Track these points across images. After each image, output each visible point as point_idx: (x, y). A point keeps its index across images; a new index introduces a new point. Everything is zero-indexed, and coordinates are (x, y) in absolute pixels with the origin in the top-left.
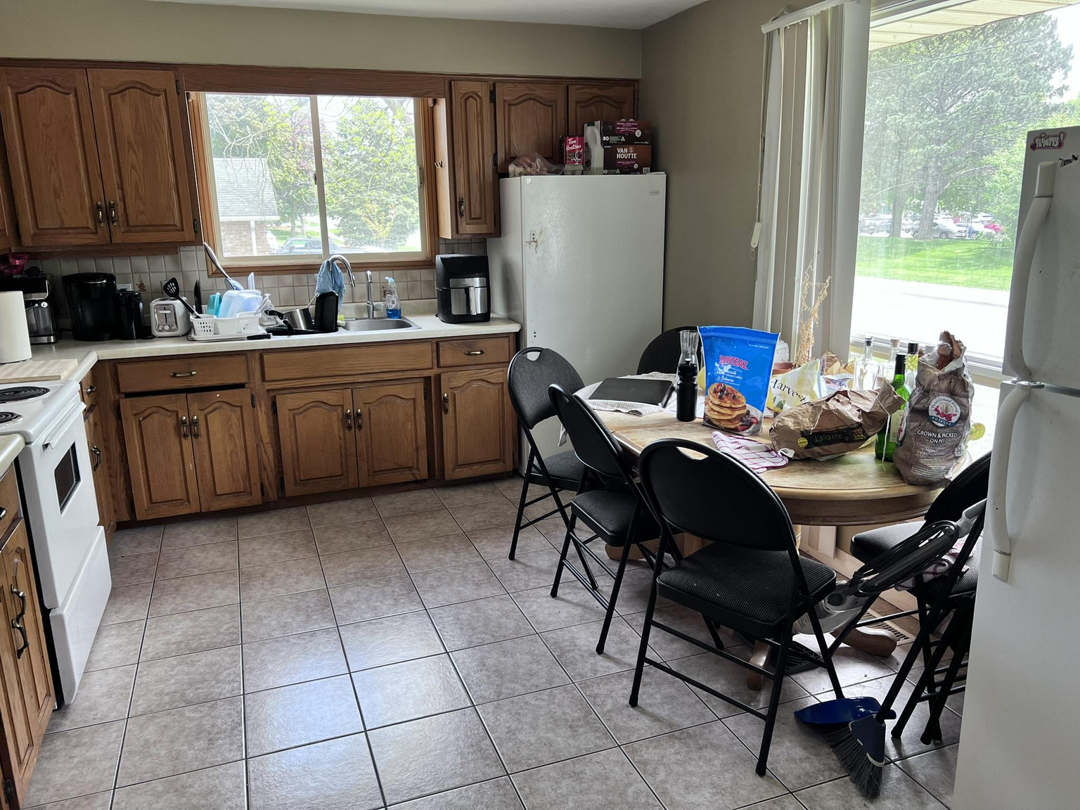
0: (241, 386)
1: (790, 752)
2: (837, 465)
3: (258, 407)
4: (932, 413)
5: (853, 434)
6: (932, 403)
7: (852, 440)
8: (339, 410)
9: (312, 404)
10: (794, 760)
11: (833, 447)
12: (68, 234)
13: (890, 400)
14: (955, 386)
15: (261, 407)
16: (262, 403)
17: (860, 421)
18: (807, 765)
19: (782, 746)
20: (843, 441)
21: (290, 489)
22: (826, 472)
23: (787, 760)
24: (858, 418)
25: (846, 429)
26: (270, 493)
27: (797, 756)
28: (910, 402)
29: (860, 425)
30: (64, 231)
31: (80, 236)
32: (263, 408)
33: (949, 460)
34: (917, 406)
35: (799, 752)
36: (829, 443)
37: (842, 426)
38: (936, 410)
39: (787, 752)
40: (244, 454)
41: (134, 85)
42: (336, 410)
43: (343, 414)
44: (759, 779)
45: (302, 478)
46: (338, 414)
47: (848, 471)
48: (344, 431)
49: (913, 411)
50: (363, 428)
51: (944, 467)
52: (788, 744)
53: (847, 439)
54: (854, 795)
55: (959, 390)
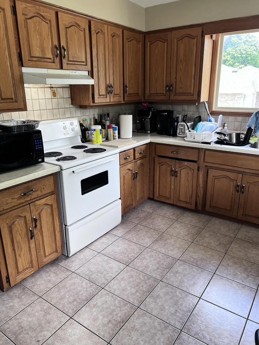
0: (195, 162)
3: (200, 171)
8: (235, 182)
9: (223, 176)
12: (158, 95)
15: (201, 172)
16: (202, 170)
21: (208, 208)
26: (199, 207)
30: (157, 94)
31: (161, 96)
32: (202, 173)
40: (191, 189)
41: (187, 35)
42: (233, 182)
43: (236, 184)
45: (213, 206)
46: (234, 184)
48: (235, 192)
50: (244, 194)
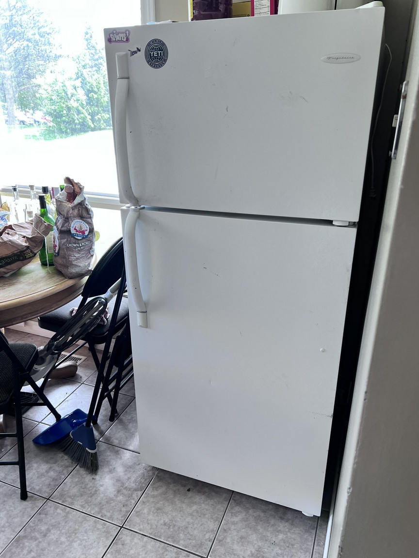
1: (39, 470)
2: (19, 277)
4: (73, 231)
5: (24, 254)
6: (72, 225)
7: (25, 259)
10: (42, 475)
11: (14, 266)
13: (43, 227)
14: (82, 212)
17: (27, 244)
18: (52, 474)
19: (32, 469)
20: (19, 260)
22: (13, 284)
23: (38, 477)
24: (25, 242)
25: (19, 252)
27: (44, 471)
28: (57, 227)
29: (28, 247)
33: (89, 258)
34: (63, 229)
35: (44, 467)
36: (10, 263)
37: (16, 251)
38: (75, 229)
39: (37, 471)
44: (25, 503)
47: (28, 280)
49: (61, 232)
51: (87, 263)
52: (35, 465)
53: (21, 258)
54: (85, 476)
55: (85, 214)
